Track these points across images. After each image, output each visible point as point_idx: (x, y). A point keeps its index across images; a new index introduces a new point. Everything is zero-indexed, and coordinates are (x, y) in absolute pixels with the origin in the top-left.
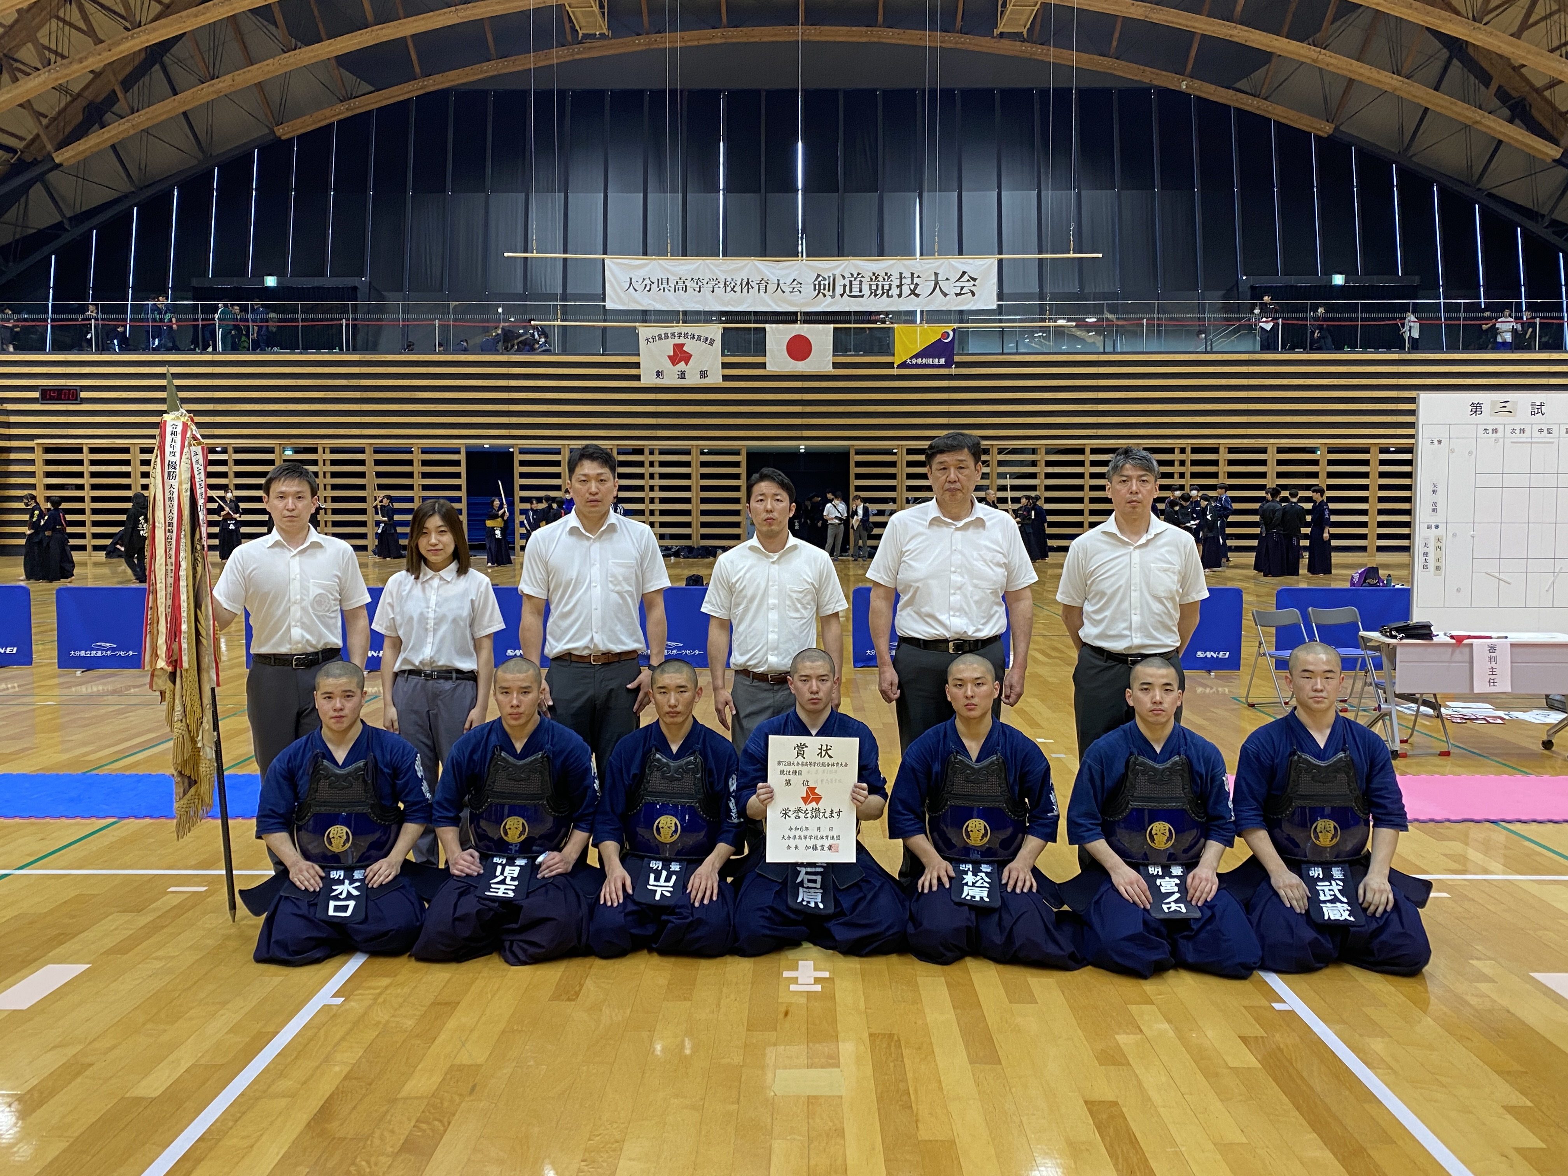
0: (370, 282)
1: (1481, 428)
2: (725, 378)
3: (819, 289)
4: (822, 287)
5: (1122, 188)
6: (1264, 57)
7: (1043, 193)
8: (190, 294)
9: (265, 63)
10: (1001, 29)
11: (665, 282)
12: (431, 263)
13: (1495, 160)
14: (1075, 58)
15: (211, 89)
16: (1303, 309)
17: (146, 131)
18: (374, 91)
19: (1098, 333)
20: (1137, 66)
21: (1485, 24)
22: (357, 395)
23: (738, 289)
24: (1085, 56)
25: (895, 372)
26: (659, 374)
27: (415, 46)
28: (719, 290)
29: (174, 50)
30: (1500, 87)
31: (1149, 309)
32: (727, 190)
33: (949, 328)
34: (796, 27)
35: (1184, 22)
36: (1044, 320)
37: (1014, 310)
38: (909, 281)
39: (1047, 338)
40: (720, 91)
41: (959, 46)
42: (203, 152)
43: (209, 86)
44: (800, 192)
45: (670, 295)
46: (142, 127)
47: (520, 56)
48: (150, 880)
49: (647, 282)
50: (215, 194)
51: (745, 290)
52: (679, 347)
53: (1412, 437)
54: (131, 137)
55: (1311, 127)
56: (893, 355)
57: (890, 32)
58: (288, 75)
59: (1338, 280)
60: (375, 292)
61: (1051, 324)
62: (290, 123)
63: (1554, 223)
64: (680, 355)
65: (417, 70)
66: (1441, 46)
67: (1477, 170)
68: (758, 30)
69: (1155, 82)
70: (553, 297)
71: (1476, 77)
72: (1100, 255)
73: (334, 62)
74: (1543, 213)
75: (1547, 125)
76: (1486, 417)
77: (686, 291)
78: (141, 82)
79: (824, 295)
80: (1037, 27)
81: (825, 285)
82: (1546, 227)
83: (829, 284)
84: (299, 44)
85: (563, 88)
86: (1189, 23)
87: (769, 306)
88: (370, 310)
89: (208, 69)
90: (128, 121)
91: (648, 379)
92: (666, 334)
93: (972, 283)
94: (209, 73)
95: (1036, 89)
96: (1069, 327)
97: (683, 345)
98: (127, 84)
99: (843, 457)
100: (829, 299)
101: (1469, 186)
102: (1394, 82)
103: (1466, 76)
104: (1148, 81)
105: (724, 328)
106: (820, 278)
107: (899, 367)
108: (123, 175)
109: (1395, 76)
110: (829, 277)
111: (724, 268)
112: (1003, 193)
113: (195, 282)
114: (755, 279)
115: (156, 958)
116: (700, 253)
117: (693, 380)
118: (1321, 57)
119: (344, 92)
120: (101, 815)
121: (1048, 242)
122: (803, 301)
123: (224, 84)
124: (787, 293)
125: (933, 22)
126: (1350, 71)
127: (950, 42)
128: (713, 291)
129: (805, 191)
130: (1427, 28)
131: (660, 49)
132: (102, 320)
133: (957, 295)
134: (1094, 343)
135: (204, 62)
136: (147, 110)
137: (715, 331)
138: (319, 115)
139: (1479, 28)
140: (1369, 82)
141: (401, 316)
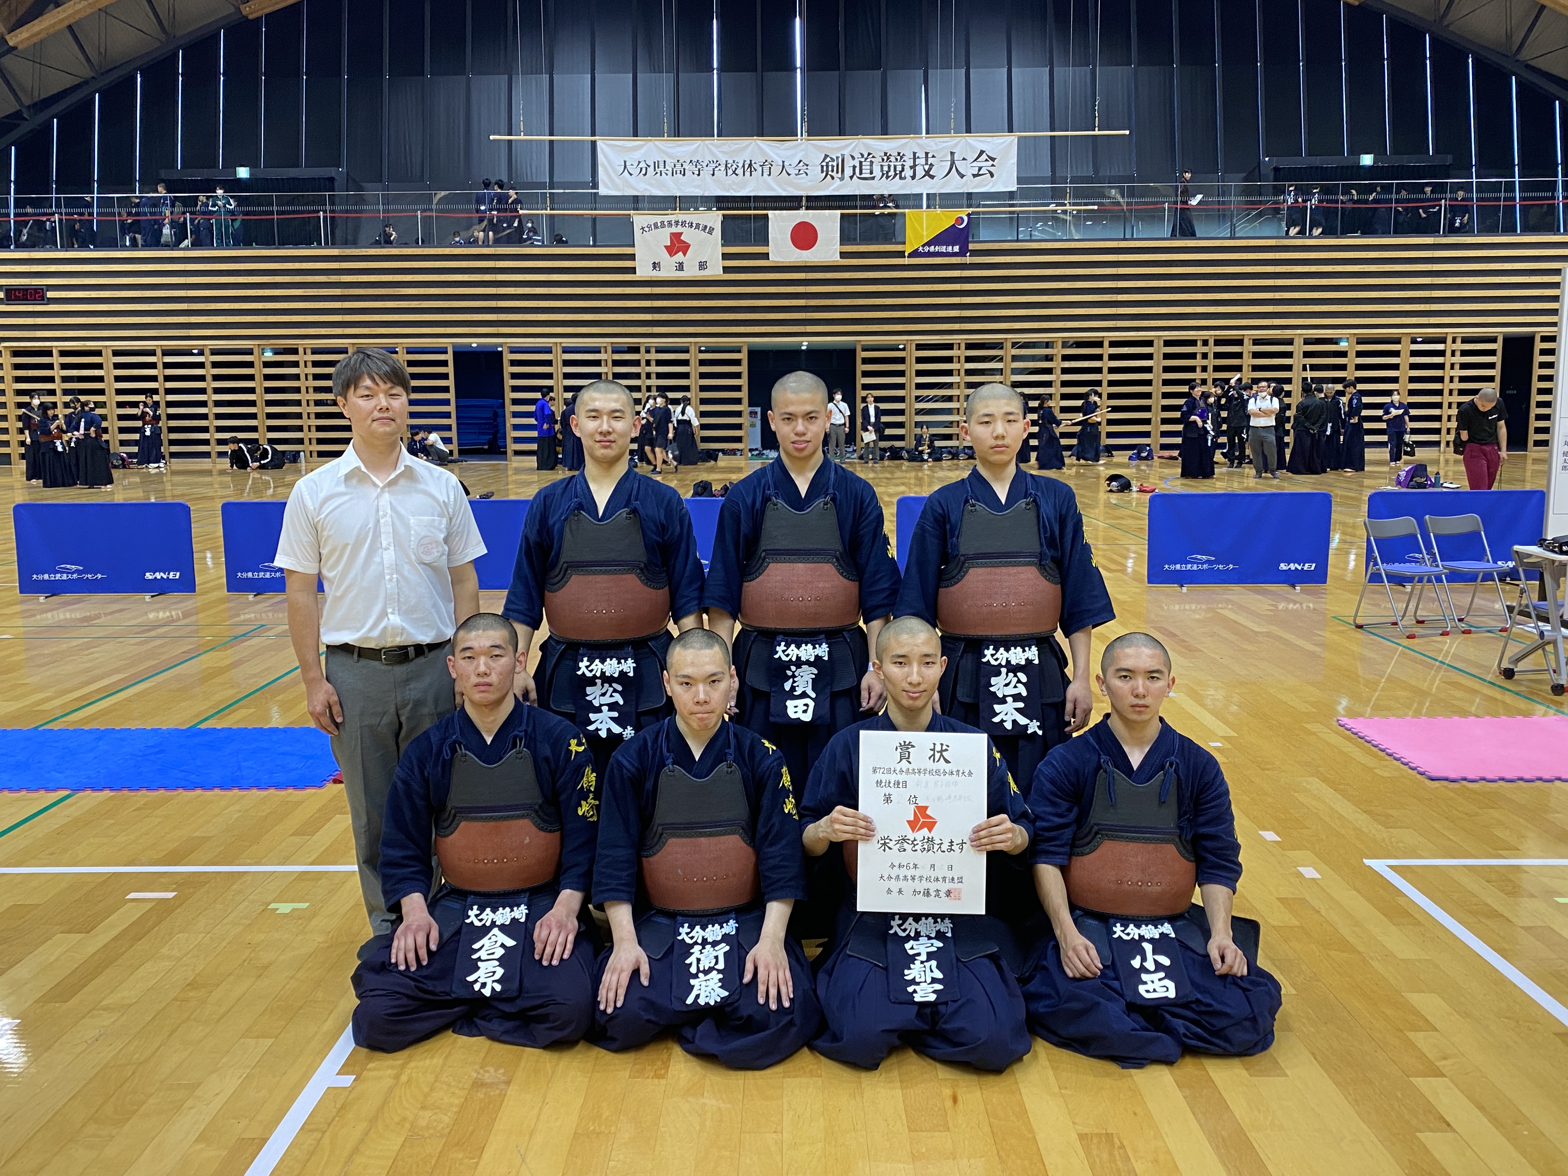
0: (348, 172)
2: (726, 270)
3: (826, 170)
4: (830, 169)
5: (1140, 64)
7: (1054, 69)
11: (661, 165)
12: (410, 151)
13: (1536, 28)
17: (103, 10)
22: (337, 292)
23: (740, 171)
25: (906, 261)
26: (655, 265)
28: (720, 173)
32: (722, 69)
33: (963, 213)
37: (1030, 194)
38: (923, 161)
42: (166, 33)
44: (799, 71)
45: (667, 179)
46: (99, 6)
49: (643, 165)
50: (180, 79)
51: (748, 173)
52: (676, 237)
54: (88, 16)
56: (904, 243)
59: (1367, 160)
60: (353, 182)
62: (257, 1)
64: (677, 245)
67: (1517, 40)
70: (542, 186)
72: (1127, 133)
77: (684, 175)
79: (833, 178)
81: (833, 166)
83: (838, 165)
87: (774, 190)
88: (349, 201)
91: (644, 272)
92: (662, 223)
93: (991, 163)
97: (681, 234)
99: (849, 354)
100: (837, 182)
101: (1508, 57)
105: (724, 215)
106: (828, 159)
107: (910, 256)
108: (82, 59)
110: (837, 158)
111: (723, 148)
112: (1013, 70)
113: (163, 174)
114: (758, 160)
116: (693, 133)
117: (691, 272)
121: (1060, 120)
122: (809, 184)
124: (793, 176)
128: (713, 175)
129: (804, 70)
132: (66, 214)
133: (974, 176)
134: (1114, 229)
137: (715, 218)
141: (381, 206)
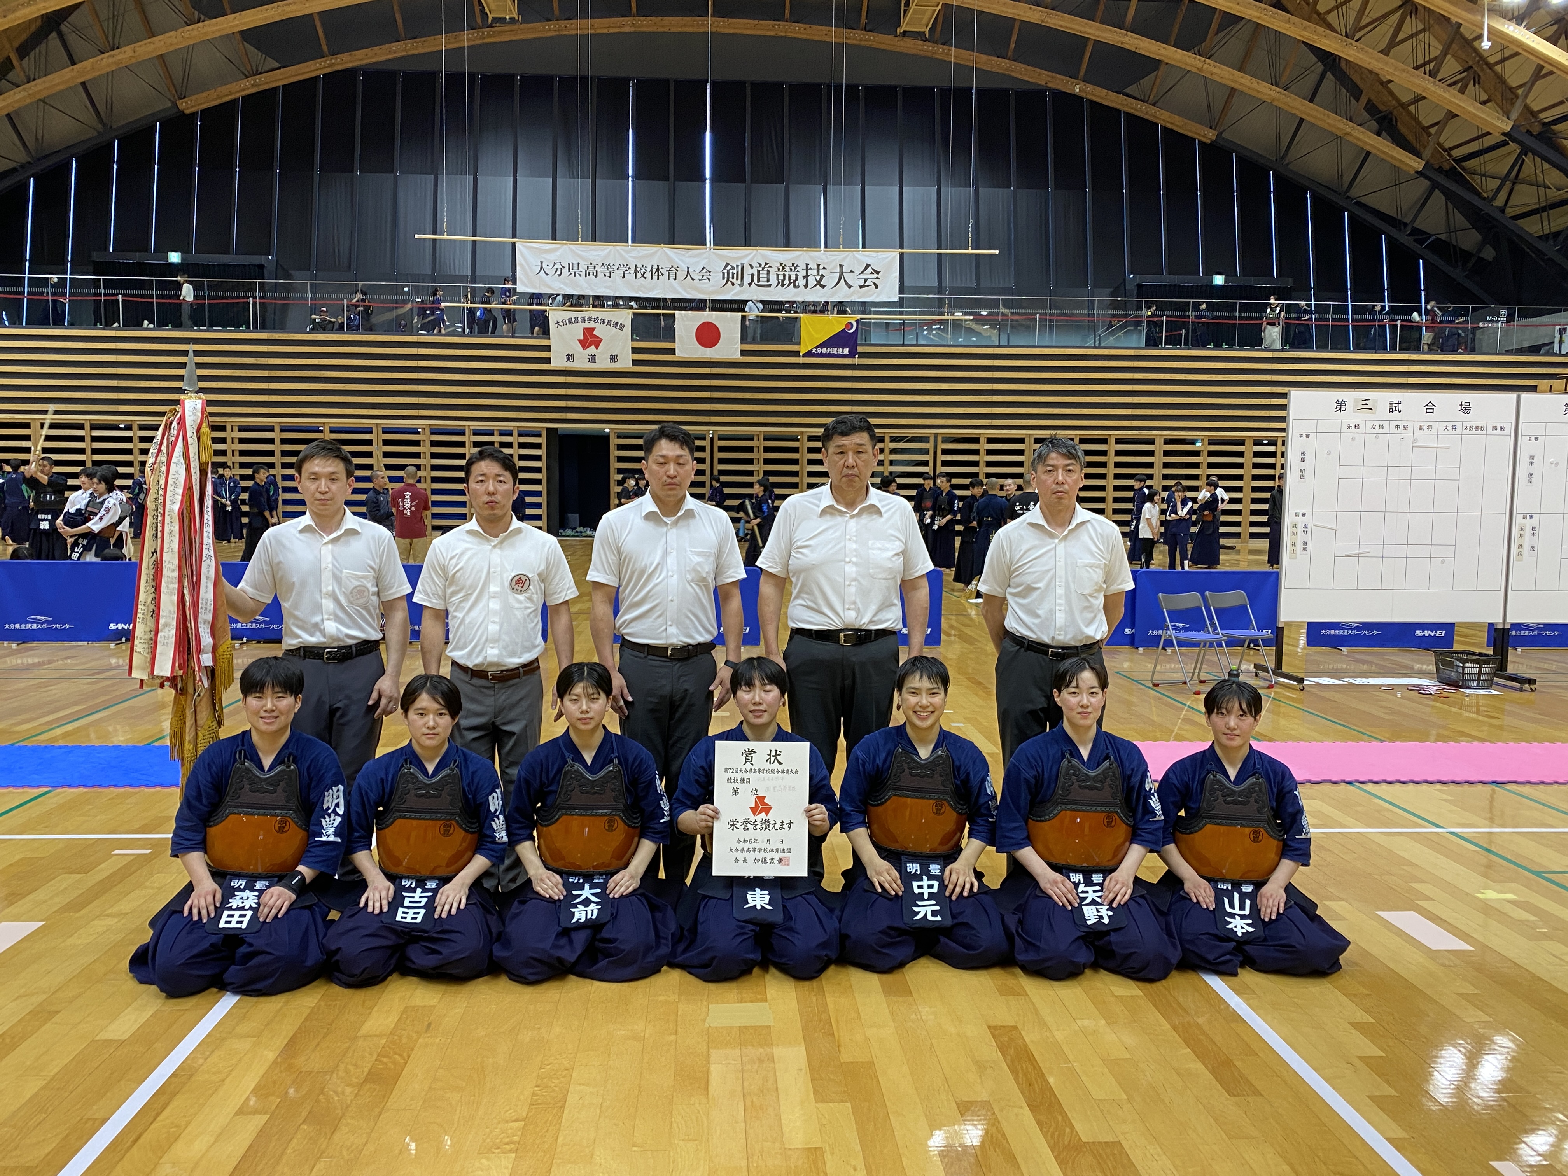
0: (277, 261)
1: (1345, 424)
2: (635, 362)
3: (727, 277)
4: (731, 276)
5: (1017, 187)
6: (1153, 64)
7: (943, 189)
8: (91, 268)
9: (167, 35)
10: (904, 27)
11: (576, 266)
12: (339, 242)
13: (1363, 170)
14: (976, 59)
15: (111, 60)
16: (1185, 307)
17: (43, 101)
18: (279, 68)
19: (993, 327)
20: (1033, 69)
21: (1357, 41)
22: (265, 373)
23: (648, 275)
24: (984, 57)
25: (801, 360)
26: (569, 357)
27: (323, 24)
28: (630, 276)
29: (72, 18)
30: (1369, 101)
31: (1042, 305)
32: (637, 177)
33: (852, 319)
34: (705, 18)
35: (1076, 27)
36: (942, 314)
37: (915, 303)
38: (815, 272)
39: (945, 330)
40: (629, 80)
41: (864, 43)
42: (104, 125)
43: (109, 56)
44: (708, 182)
45: (581, 280)
46: (38, 97)
47: (429, 38)
48: (93, 844)
49: (558, 266)
50: (115, 167)
51: (655, 277)
52: (589, 332)
53: (1283, 430)
54: (27, 106)
55: (1196, 133)
56: (799, 344)
57: (797, 27)
58: (191, 49)
59: (1219, 280)
60: (282, 271)
61: (950, 317)
62: (194, 97)
63: (1416, 232)
64: (590, 339)
65: (325, 48)
66: (1316, 59)
67: (1347, 180)
68: (668, 20)
69: (1051, 85)
70: (462, 279)
71: (1347, 91)
72: (997, 252)
73: (238, 36)
74: (1405, 221)
75: (1411, 138)
76: (1349, 413)
77: (596, 276)
78: (37, 50)
79: (733, 284)
80: (939, 28)
81: (733, 274)
82: (1408, 235)
83: (738, 273)
84: (202, 17)
85: (475, 70)
86: (1083, 29)
87: (679, 293)
88: (276, 288)
89: (107, 38)
90: (24, 90)
91: (558, 362)
92: (576, 318)
93: (875, 275)
94: (108, 42)
95: (937, 87)
96: (966, 320)
97: (593, 329)
98: (23, 51)
100: (737, 287)
101: (1340, 194)
102: (1272, 93)
103: (1338, 89)
104: (1043, 83)
105: (634, 314)
106: (729, 267)
107: (805, 355)
108: (18, 143)
109: (1274, 87)
110: (737, 266)
111: (634, 254)
112: (904, 188)
113: (96, 256)
114: (665, 266)
115: (108, 916)
116: (608, 239)
117: (604, 364)
118: (1205, 66)
119: (249, 68)
120: (33, 784)
121: (947, 238)
122: (711, 289)
123: (125, 55)
124: (697, 281)
125: (840, 19)
126: (1233, 81)
127: (855, 39)
128: (623, 277)
129: (713, 181)
130: (1304, 42)
131: (572, 36)
133: (861, 287)
134: (990, 336)
135: (104, 32)
136: (44, 79)
137: (625, 316)
138: (223, 90)
139: (1351, 44)
140: (1251, 92)
141: (309, 295)
